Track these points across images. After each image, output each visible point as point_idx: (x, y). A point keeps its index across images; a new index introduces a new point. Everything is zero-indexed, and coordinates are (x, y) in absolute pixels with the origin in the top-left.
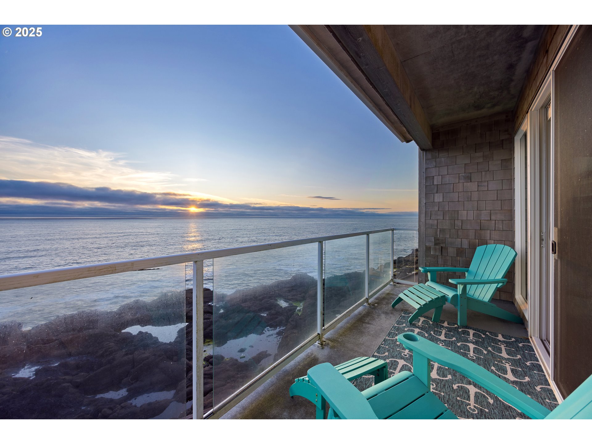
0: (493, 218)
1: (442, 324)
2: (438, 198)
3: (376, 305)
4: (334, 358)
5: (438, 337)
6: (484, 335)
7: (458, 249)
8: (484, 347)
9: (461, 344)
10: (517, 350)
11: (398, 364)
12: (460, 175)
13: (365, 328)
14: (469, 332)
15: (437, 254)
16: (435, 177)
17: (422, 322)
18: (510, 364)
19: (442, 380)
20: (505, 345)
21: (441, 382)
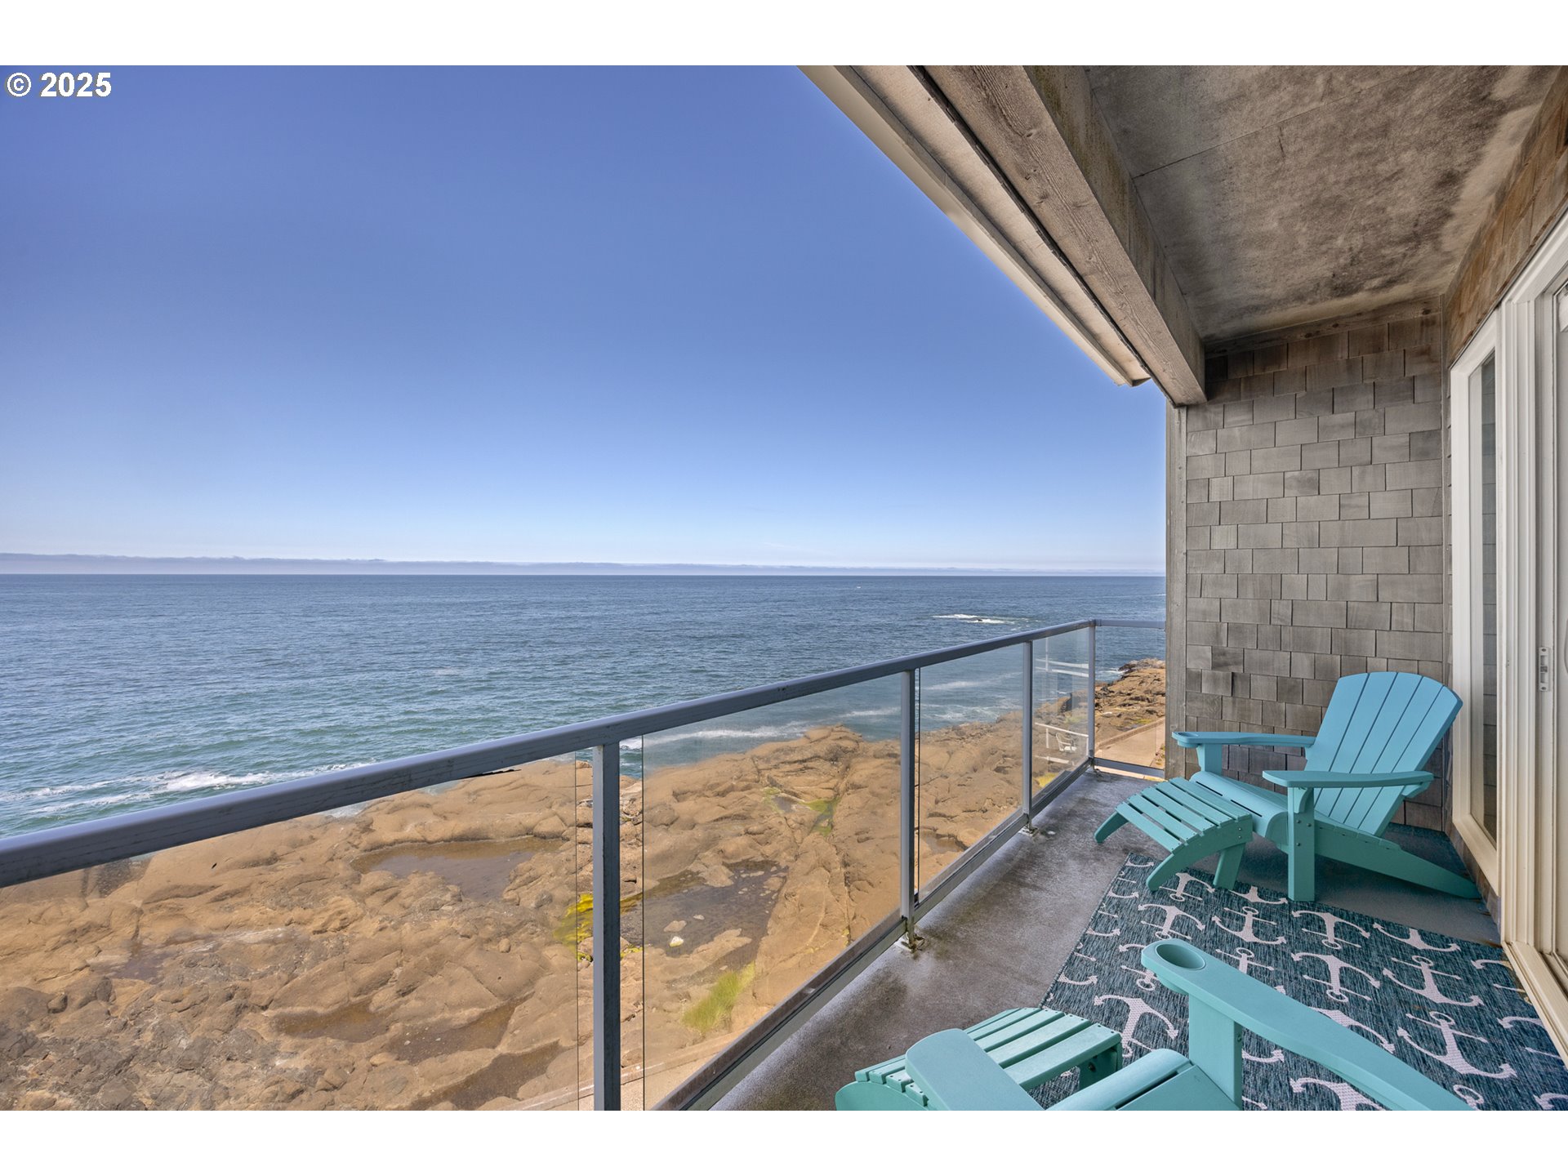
0: (1385, 595)
1: (1242, 895)
2: (1223, 538)
3: (1052, 833)
4: (948, 988)
5: (1234, 933)
6: (1367, 930)
7: (1280, 681)
8: (1371, 967)
9: (1303, 957)
10: (1468, 981)
11: (1128, 1011)
12: (1288, 475)
13: (1026, 902)
14: (1323, 921)
15: (1220, 694)
16: (1214, 482)
17: (1185, 889)
18: (1453, 1022)
19: (1259, 1063)
20: (1432, 964)
21: (1256, 1071)
